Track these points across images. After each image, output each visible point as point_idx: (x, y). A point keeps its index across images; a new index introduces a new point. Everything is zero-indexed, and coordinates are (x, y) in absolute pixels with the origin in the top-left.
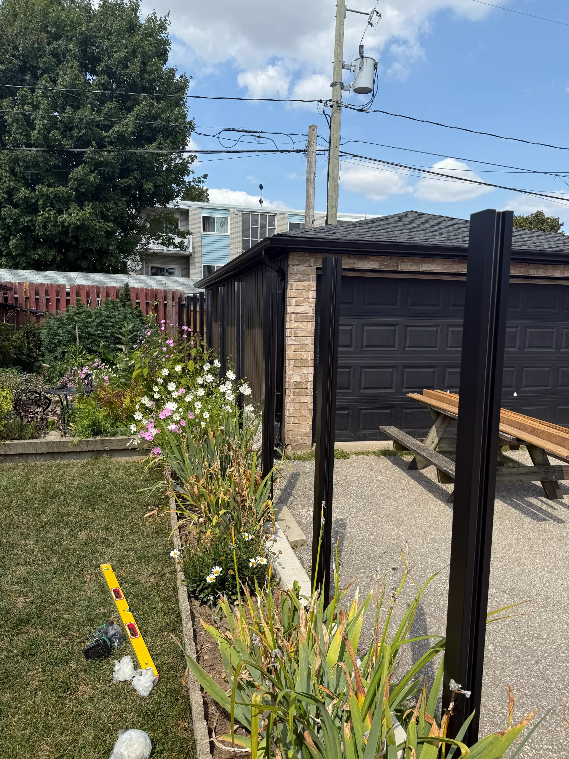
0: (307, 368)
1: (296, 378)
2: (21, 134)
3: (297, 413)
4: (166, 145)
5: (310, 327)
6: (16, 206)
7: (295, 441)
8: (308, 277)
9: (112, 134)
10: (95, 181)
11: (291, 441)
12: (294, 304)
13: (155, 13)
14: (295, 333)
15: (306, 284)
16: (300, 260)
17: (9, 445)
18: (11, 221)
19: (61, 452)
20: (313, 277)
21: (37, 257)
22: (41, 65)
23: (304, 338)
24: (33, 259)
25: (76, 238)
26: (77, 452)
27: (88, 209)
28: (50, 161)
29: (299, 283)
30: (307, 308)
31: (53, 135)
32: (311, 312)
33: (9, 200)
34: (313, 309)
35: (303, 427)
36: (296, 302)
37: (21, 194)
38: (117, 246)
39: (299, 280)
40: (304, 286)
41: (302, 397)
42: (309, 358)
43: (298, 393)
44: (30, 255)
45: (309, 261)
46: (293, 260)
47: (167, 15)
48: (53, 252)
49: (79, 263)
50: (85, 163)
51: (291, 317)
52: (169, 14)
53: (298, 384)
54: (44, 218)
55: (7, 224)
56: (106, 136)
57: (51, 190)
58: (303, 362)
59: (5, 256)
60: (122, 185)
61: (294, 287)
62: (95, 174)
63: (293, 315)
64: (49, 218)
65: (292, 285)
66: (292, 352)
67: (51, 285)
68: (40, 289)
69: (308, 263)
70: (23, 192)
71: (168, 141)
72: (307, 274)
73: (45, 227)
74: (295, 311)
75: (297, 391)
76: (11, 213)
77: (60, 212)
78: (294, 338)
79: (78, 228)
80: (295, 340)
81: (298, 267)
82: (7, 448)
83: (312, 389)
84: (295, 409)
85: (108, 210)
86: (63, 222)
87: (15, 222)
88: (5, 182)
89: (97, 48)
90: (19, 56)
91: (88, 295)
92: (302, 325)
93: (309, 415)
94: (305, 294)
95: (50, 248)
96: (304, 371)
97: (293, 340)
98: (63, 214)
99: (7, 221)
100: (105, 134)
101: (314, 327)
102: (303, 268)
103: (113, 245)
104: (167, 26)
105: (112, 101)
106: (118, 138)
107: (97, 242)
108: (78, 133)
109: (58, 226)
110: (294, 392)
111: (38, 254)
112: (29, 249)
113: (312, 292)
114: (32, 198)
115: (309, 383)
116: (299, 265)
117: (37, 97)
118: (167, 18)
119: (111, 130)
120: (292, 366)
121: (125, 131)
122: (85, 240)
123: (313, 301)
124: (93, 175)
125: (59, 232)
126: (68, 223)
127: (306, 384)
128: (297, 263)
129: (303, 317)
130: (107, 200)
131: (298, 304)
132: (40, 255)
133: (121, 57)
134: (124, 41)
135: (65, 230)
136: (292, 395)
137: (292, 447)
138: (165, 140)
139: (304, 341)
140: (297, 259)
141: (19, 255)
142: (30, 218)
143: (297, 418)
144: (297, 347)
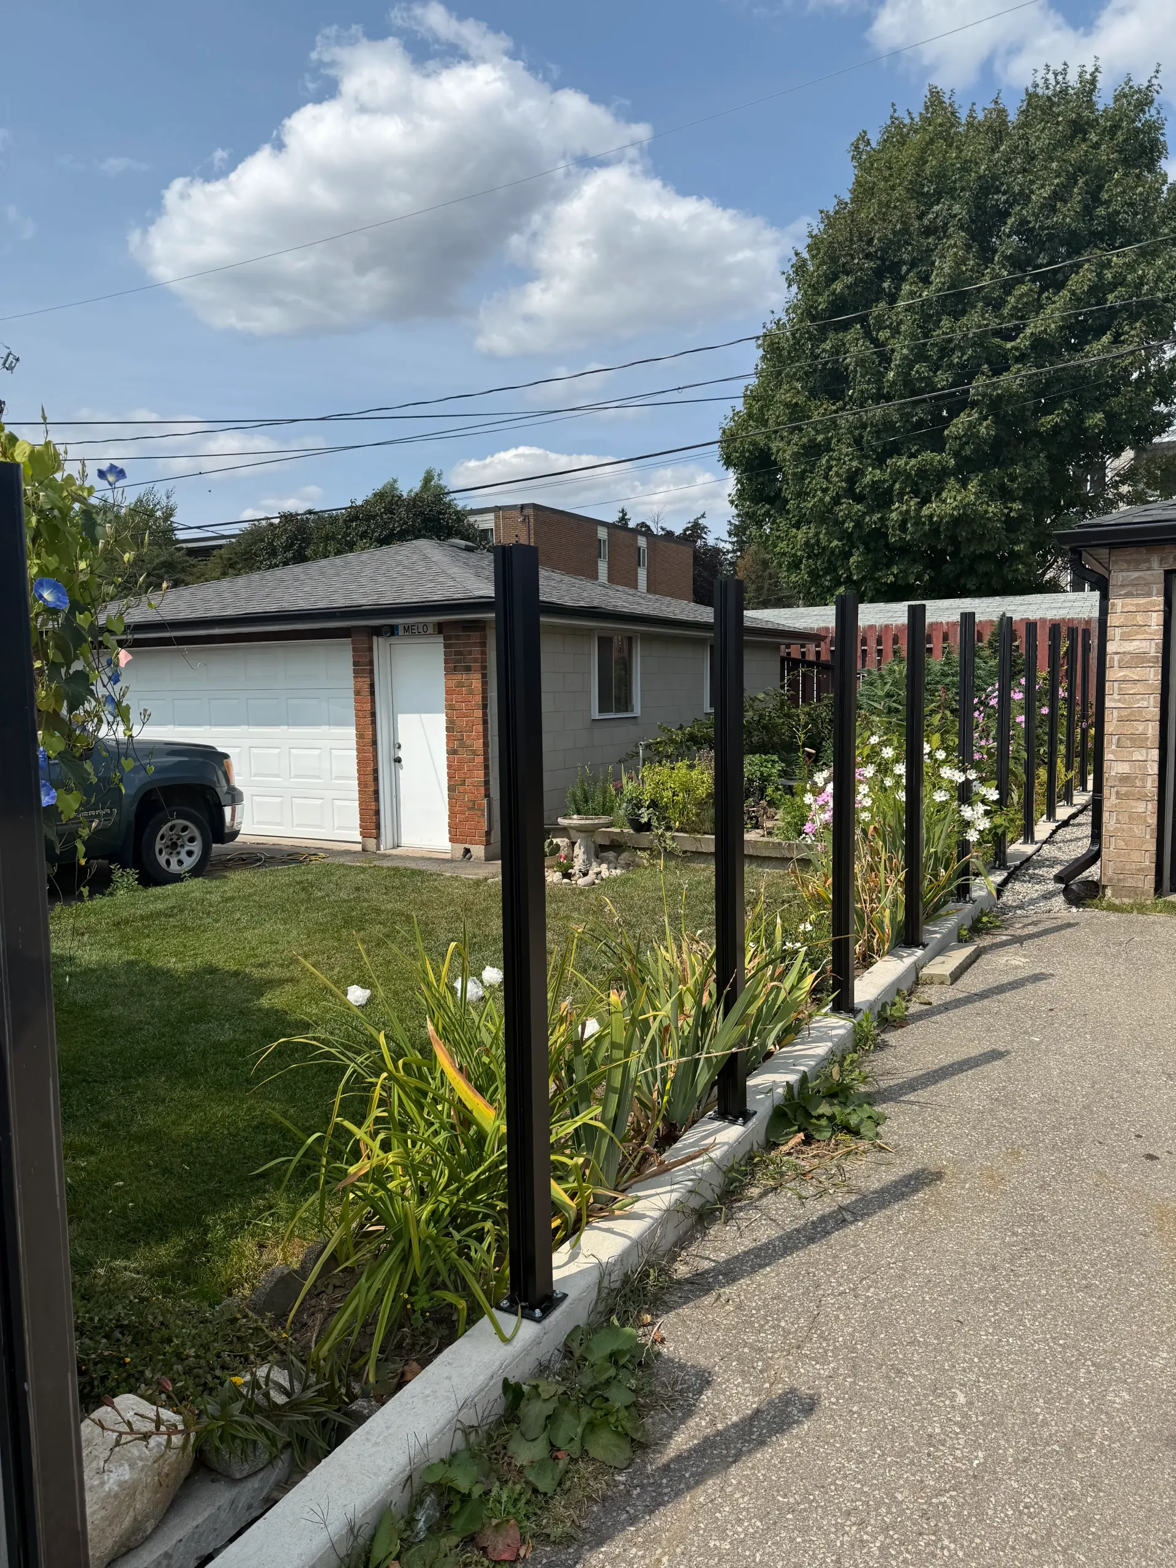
0: (1144, 751)
1: (1122, 768)
2: (869, 382)
3: (1123, 830)
4: (1133, 333)
5: (1152, 676)
6: (859, 499)
7: (1119, 880)
8: (1146, 589)
9: (1022, 342)
10: (988, 434)
11: (1110, 880)
12: (1117, 638)
13: (1130, 80)
14: (1120, 689)
15: (1142, 601)
16: (1129, 562)
17: (699, 840)
18: (852, 524)
19: (758, 857)
20: (1158, 587)
21: (891, 578)
22: (905, 257)
23: (1138, 697)
24: (886, 583)
25: (953, 540)
26: (776, 858)
27: (973, 486)
28: (913, 416)
29: (1128, 601)
30: (1145, 644)
31: (917, 372)
32: (1153, 650)
33: (850, 492)
34: (1157, 644)
35: (1136, 856)
36: (1123, 634)
37: (867, 479)
38: (1031, 543)
39: (1128, 595)
40: (1138, 605)
41: (1132, 803)
42: (1150, 731)
43: (1126, 794)
44: (880, 577)
45: (1148, 561)
46: (1116, 562)
47: (1153, 74)
48: (917, 568)
49: (962, 582)
50: (974, 404)
51: (1112, 659)
52: (1157, 72)
53: (1124, 779)
54: (901, 513)
55: (846, 531)
56: (1013, 348)
57: (913, 462)
58: (1138, 741)
59: (845, 583)
60: (1042, 429)
61: (1119, 609)
62: (989, 422)
63: (1116, 657)
64: (908, 511)
65: (1113, 605)
66: (1115, 721)
67: (887, 626)
68: (868, 636)
69: (1145, 566)
70: (872, 475)
71: (1138, 325)
72: (1146, 585)
73: (903, 525)
74: (1122, 650)
75: (1123, 790)
76: (850, 513)
77: (925, 501)
78: (1117, 697)
79: (956, 521)
80: (1119, 701)
81: (1125, 574)
82: (698, 844)
83: (1156, 790)
84: (1118, 822)
85: (1013, 479)
86: (931, 516)
87: (859, 524)
88: (844, 463)
89: (1004, 193)
90: (876, 252)
91: (946, 638)
92: (1133, 674)
93: (1148, 837)
94: (1140, 619)
95: (914, 561)
96: (1137, 756)
97: (1115, 701)
98: (931, 502)
99: (846, 525)
100: (1009, 345)
101: (1160, 677)
102: (1136, 574)
103: (1022, 541)
104: (1155, 94)
105: (1023, 283)
106: (1033, 347)
107: (990, 540)
108: (960, 358)
109: (924, 523)
110: (1117, 793)
111: (892, 573)
112: (880, 566)
113: (1154, 614)
114: (884, 481)
115: (1150, 779)
116: (1128, 570)
117: (898, 314)
118: (1154, 81)
119: (1022, 335)
120: (1114, 747)
121: (1045, 330)
122: (969, 540)
123: (1157, 631)
124: (985, 424)
125: (925, 534)
126: (938, 516)
127: (1143, 780)
128: (1125, 566)
129: (1138, 659)
130: (1013, 462)
131: (1125, 638)
132: (895, 576)
133: (1045, 198)
134: (1054, 165)
135: (935, 528)
136: (1113, 797)
137: (1113, 890)
138: (1131, 324)
139: (1138, 701)
140: (1123, 561)
141: (864, 578)
142: (879, 515)
143: (1124, 840)
144: (1124, 713)
